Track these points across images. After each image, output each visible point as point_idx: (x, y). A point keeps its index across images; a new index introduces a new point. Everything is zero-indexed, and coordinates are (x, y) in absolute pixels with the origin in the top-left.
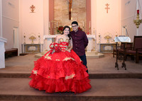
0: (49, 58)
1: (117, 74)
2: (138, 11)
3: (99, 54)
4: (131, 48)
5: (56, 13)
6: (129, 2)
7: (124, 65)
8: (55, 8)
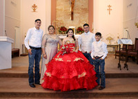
0: (60, 60)
1: (120, 74)
4: (132, 50)
6: (131, 5)
7: (126, 66)
8: (57, 8)
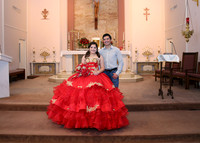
1: (161, 105)
2: (188, 19)
3: (136, 77)
4: (178, 69)
5: (77, 19)
6: (175, 7)
7: (170, 92)
8: (76, 13)
